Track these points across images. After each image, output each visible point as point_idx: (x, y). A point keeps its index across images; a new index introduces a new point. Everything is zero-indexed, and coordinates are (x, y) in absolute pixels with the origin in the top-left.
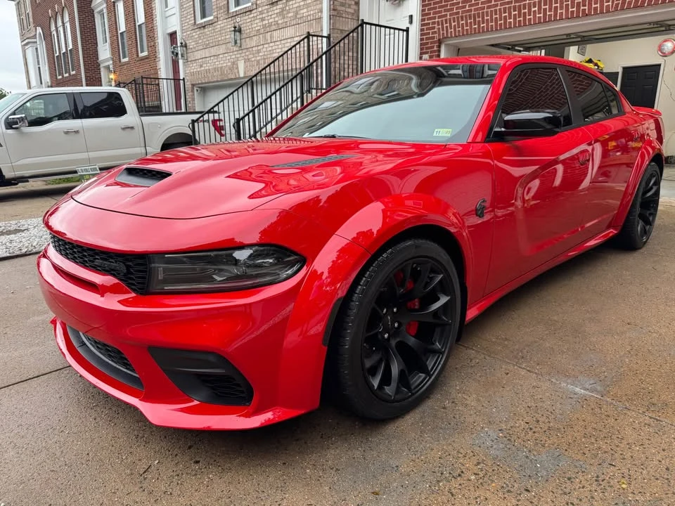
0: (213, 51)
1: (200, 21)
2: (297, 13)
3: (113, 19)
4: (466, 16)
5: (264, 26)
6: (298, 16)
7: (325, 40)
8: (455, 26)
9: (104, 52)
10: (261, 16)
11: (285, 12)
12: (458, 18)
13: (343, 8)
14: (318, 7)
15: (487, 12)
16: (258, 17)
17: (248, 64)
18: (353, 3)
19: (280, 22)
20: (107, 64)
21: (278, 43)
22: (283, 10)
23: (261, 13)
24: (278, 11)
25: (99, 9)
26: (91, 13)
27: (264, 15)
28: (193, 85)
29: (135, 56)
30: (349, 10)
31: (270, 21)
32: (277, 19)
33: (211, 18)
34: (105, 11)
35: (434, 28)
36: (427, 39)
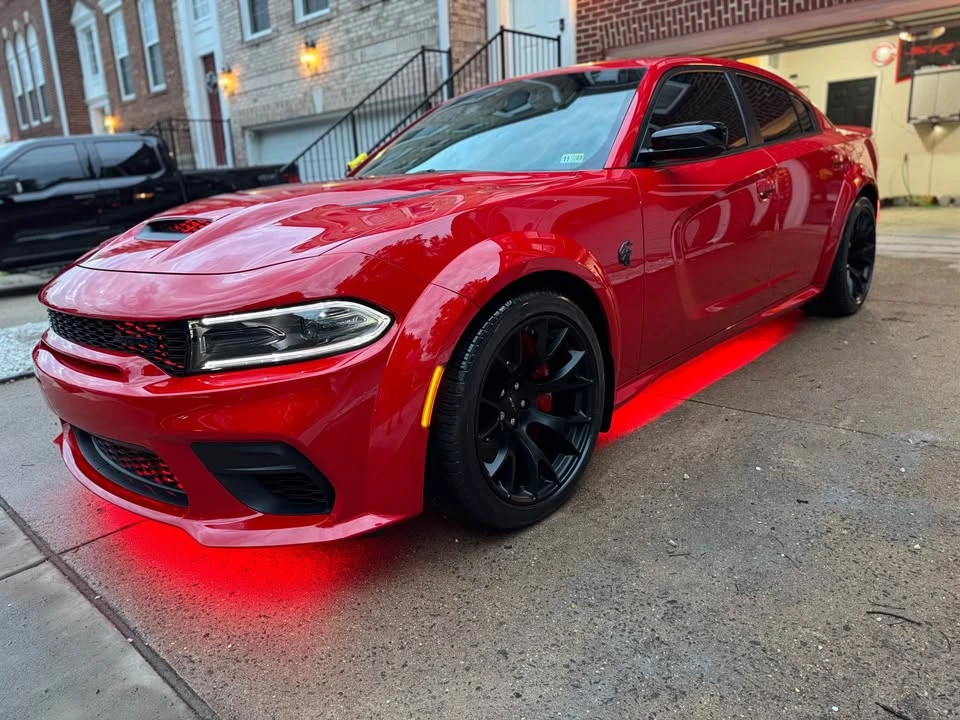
0: (274, 78)
1: (249, 37)
2: (399, 21)
3: (107, 39)
4: (639, 18)
5: (351, 41)
6: (402, 25)
7: (444, 56)
8: (624, 32)
9: (95, 88)
10: (345, 27)
11: (381, 20)
12: (628, 21)
13: (465, 12)
14: (432, 11)
15: (668, 12)
16: (341, 28)
17: (328, 94)
18: (478, 5)
19: (374, 34)
20: (100, 104)
21: (372, 63)
22: (378, 17)
23: (345, 22)
24: (371, 19)
25: (83, 26)
26: (71, 31)
27: (350, 26)
28: (244, 129)
29: (145, 91)
30: (475, 15)
31: (360, 33)
32: (369, 30)
33: (268, 32)
34: (94, 28)
35: (594, 35)
36: (586, 50)
